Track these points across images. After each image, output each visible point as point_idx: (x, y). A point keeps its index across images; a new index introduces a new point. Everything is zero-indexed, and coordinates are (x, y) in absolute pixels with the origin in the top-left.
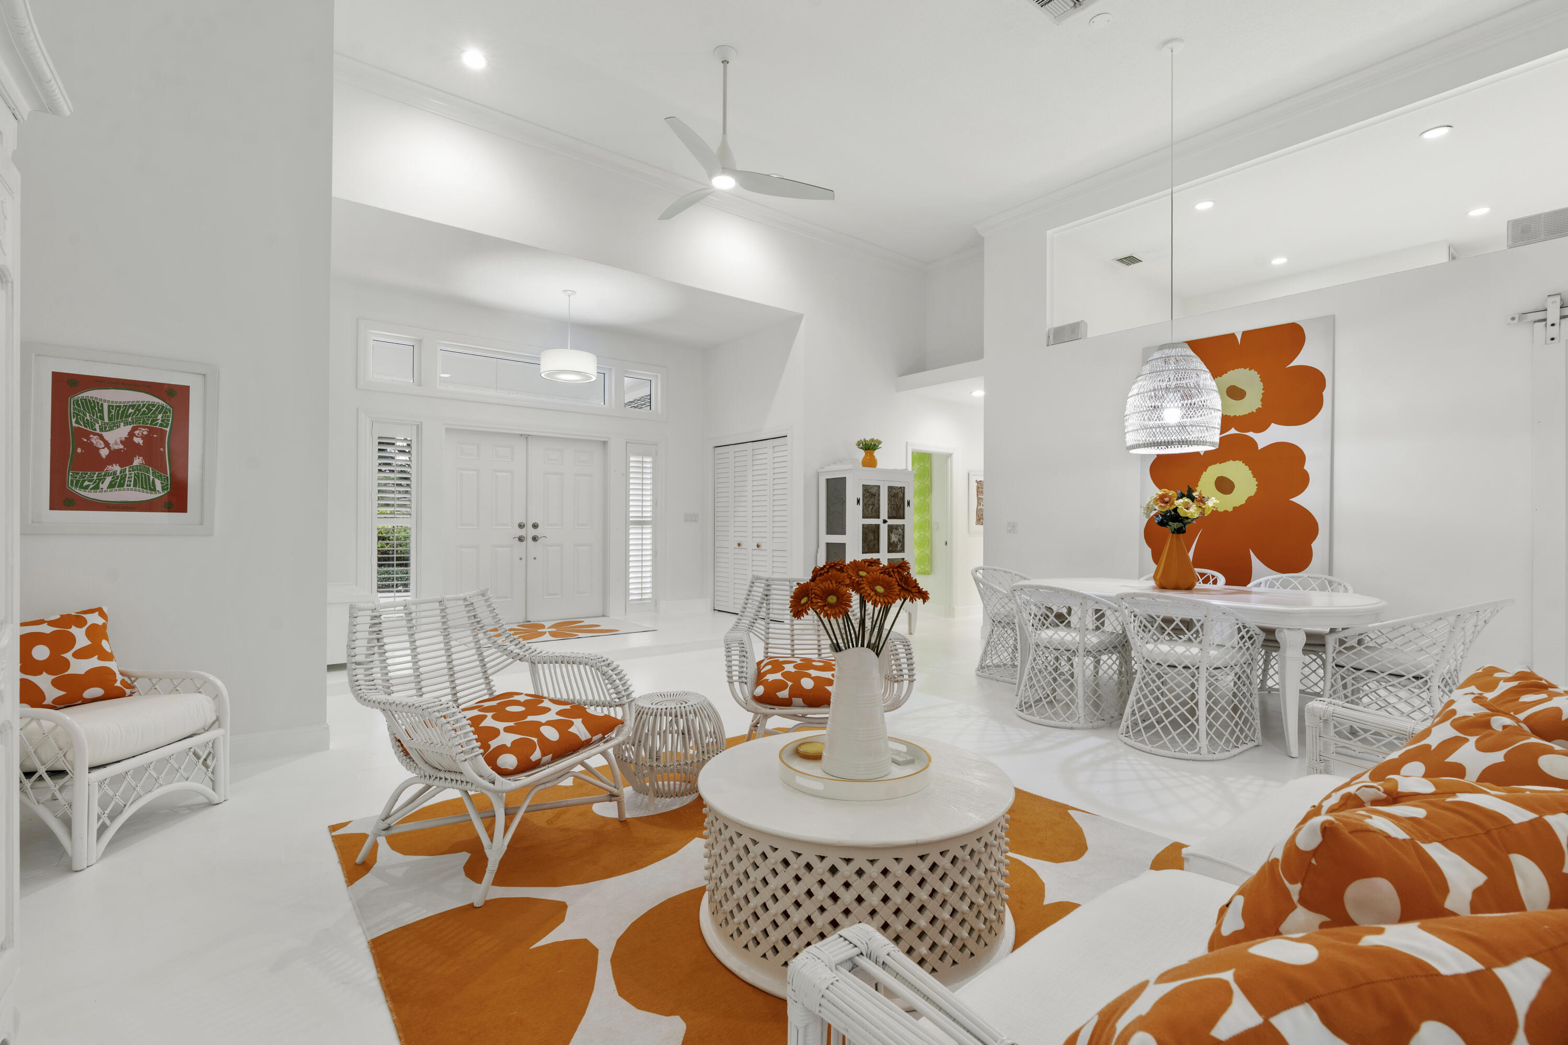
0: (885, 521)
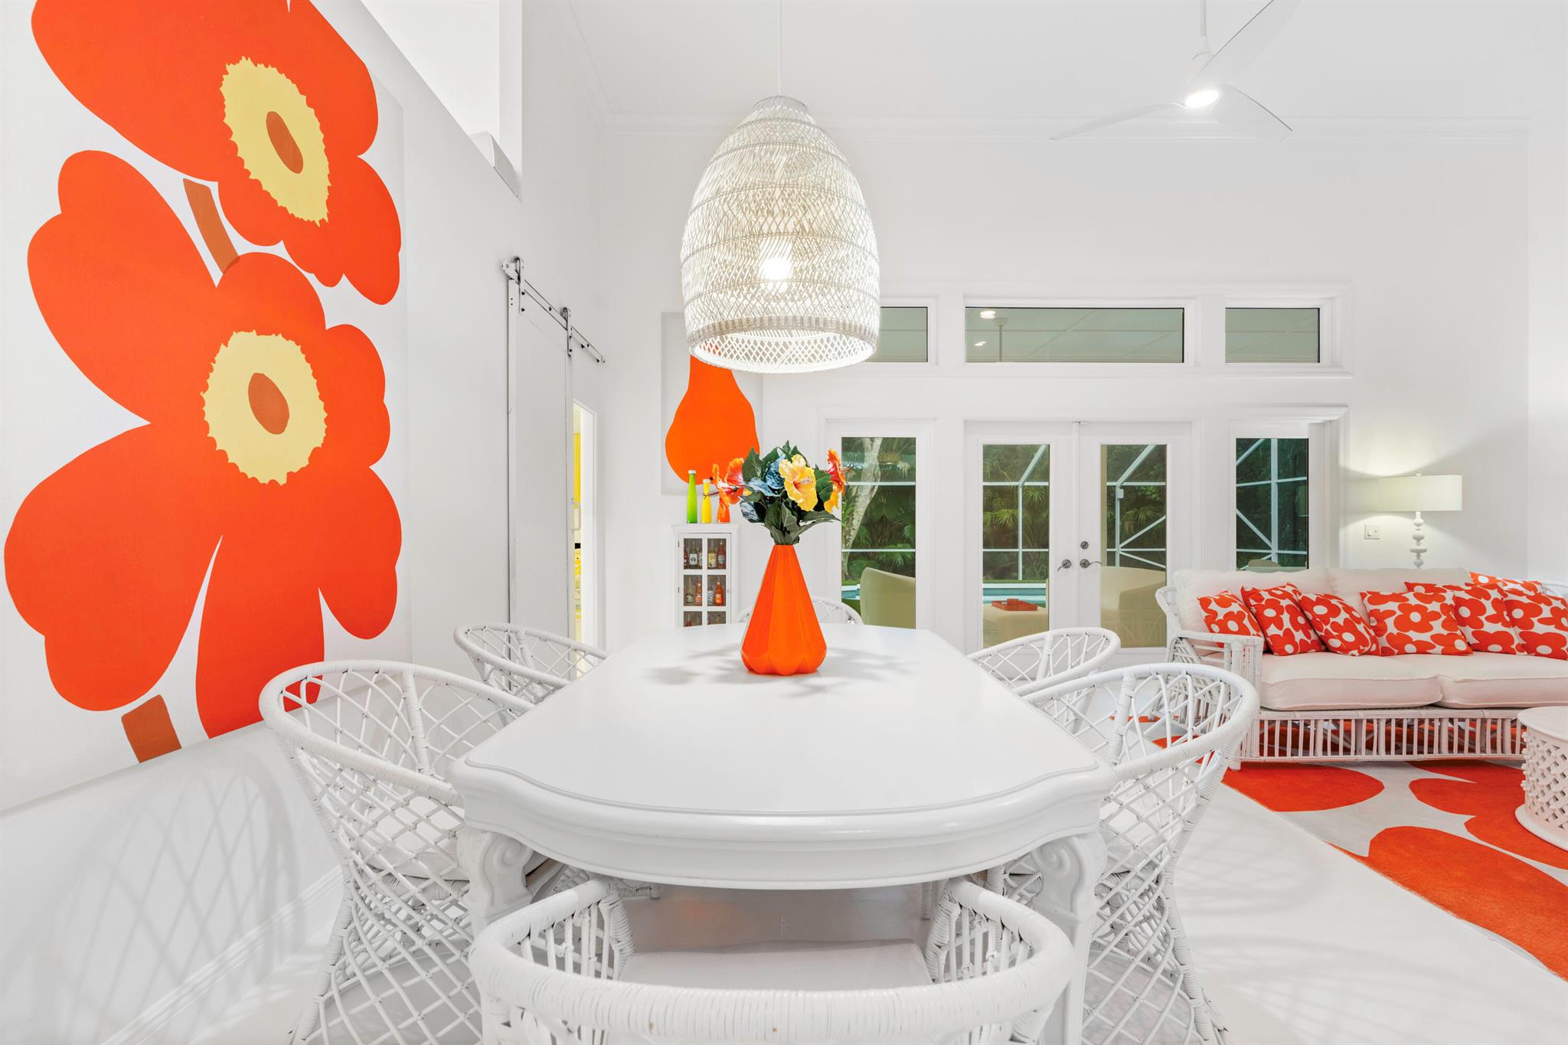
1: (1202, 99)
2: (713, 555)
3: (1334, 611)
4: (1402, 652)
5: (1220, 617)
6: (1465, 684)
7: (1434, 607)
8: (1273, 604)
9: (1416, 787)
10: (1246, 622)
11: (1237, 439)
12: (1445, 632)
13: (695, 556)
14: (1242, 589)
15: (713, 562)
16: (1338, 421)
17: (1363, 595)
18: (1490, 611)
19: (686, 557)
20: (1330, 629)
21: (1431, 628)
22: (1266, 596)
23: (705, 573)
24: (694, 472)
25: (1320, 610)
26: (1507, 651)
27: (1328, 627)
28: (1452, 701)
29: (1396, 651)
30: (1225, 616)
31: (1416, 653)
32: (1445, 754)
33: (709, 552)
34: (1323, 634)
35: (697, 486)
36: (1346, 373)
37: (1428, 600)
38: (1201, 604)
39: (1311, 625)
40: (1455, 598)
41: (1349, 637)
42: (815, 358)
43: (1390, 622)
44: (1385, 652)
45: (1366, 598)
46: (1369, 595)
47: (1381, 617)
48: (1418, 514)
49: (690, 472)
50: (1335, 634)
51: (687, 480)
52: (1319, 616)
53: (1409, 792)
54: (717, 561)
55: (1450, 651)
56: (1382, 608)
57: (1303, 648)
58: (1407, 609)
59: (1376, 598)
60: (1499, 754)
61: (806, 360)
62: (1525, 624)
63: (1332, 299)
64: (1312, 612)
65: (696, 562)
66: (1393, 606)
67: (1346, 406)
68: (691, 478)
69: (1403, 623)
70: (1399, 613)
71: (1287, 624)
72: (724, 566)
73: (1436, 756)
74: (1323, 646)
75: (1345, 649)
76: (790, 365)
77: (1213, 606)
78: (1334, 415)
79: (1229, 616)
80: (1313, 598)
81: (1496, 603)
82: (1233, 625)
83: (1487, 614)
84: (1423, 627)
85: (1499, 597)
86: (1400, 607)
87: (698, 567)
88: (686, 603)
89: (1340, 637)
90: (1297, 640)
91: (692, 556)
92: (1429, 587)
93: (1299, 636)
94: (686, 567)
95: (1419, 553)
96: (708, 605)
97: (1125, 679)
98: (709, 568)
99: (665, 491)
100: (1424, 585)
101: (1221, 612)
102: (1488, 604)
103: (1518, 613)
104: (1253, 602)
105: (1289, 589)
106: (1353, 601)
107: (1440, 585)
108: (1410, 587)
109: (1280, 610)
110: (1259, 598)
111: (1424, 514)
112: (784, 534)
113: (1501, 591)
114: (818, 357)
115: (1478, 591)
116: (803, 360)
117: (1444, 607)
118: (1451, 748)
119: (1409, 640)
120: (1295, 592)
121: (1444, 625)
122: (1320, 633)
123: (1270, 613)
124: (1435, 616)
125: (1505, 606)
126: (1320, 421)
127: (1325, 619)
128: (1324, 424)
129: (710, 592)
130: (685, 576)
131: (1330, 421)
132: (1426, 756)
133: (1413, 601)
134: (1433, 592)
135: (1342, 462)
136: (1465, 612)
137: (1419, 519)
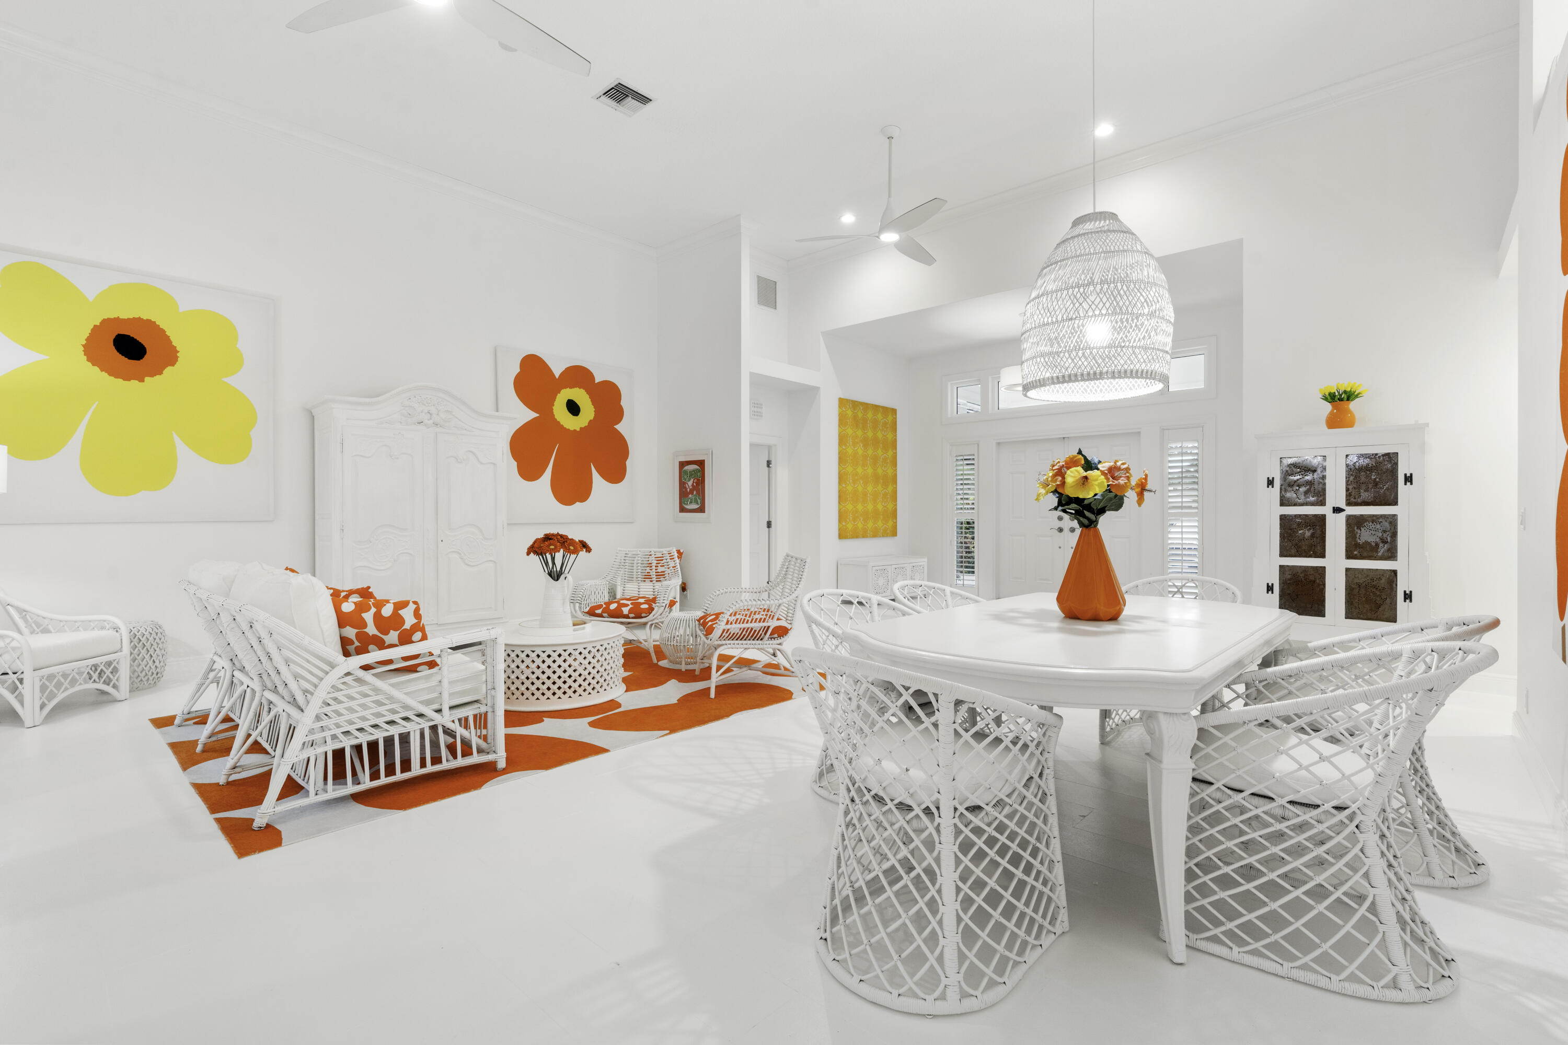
0: (1337, 510)
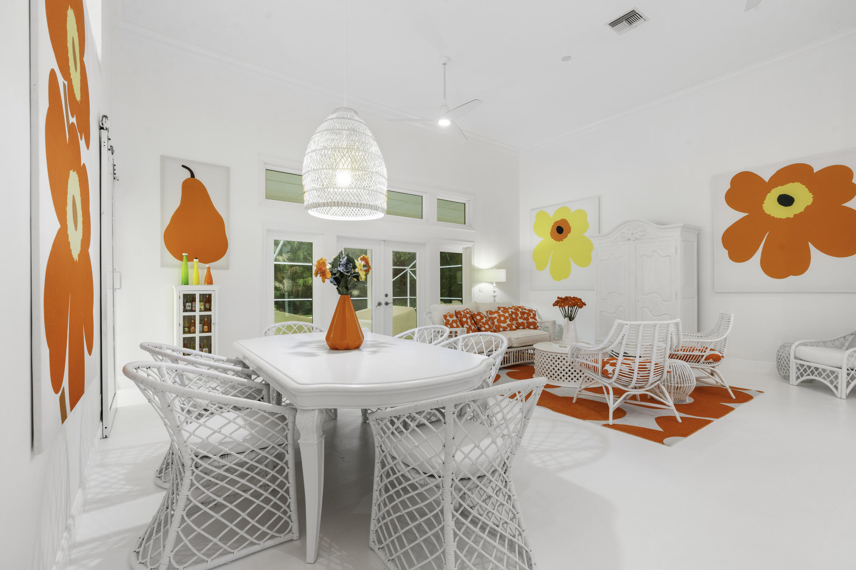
1: (444, 123)
2: (202, 303)
3: (482, 318)
4: (499, 331)
5: (451, 322)
6: (517, 339)
7: (507, 315)
8: (465, 316)
9: (508, 374)
10: (458, 323)
11: (440, 252)
12: (510, 323)
13: (190, 304)
14: (455, 311)
15: (202, 307)
16: (471, 247)
17: (487, 312)
18: (520, 315)
19: (184, 306)
20: (482, 324)
21: (506, 322)
22: (463, 313)
23: (197, 314)
24: (187, 254)
25: (478, 317)
26: (524, 328)
27: (481, 323)
28: (514, 345)
29: (498, 331)
30: (452, 321)
31: (503, 331)
32: (513, 364)
33: (200, 302)
34: (479, 326)
35: (189, 263)
36: (473, 229)
37: (505, 312)
38: (444, 317)
39: (476, 323)
40: (512, 312)
41: (487, 327)
42: (344, 215)
43: (495, 321)
44: (495, 331)
45: (488, 313)
46: (489, 312)
47: (493, 319)
48: (494, 283)
49: (184, 254)
50: (483, 326)
51: (181, 259)
52: (478, 320)
53: (507, 376)
54: (205, 307)
55: (512, 329)
56: (493, 316)
57: (474, 331)
58: (500, 316)
59: (491, 313)
60: (524, 361)
61: (340, 215)
62: (527, 319)
63: (469, 201)
64: (476, 318)
65: (191, 308)
66: (496, 315)
67: (473, 242)
68: (185, 259)
69: (499, 321)
70: (498, 317)
71: (470, 324)
72: (210, 310)
73: (510, 364)
74: (479, 330)
75: (486, 330)
76: (333, 216)
77: (448, 318)
78: (470, 245)
79: (453, 321)
80: (476, 313)
81: (521, 312)
82: (455, 325)
83: (519, 316)
84: (504, 322)
85: (521, 311)
86: (498, 315)
87: (192, 310)
88: (184, 332)
89: (484, 327)
90: (473, 329)
91: (187, 304)
92: (504, 308)
93: (473, 327)
94: (184, 311)
95: (494, 297)
96: (200, 333)
97: (460, 340)
98: (200, 311)
99: (163, 265)
100: (503, 308)
101: (451, 320)
102: (519, 313)
103: (526, 316)
104: (459, 316)
105: (468, 311)
106: (485, 314)
107: (507, 308)
108: (499, 308)
109: (467, 318)
110: (461, 314)
111: (496, 283)
112: (347, 290)
113: (522, 309)
114: (346, 214)
115: (517, 309)
116: (339, 215)
117: (509, 314)
118: (514, 362)
119: (501, 327)
120: (470, 311)
121: (510, 321)
122: (478, 326)
123: (464, 319)
124: (507, 318)
125: (523, 313)
126: (466, 247)
127: (480, 320)
128: (466, 248)
129: (201, 325)
130: (184, 316)
131: (469, 247)
132: (508, 365)
133: (501, 313)
134: (505, 310)
135: (472, 263)
136: (514, 316)
137: (495, 285)
